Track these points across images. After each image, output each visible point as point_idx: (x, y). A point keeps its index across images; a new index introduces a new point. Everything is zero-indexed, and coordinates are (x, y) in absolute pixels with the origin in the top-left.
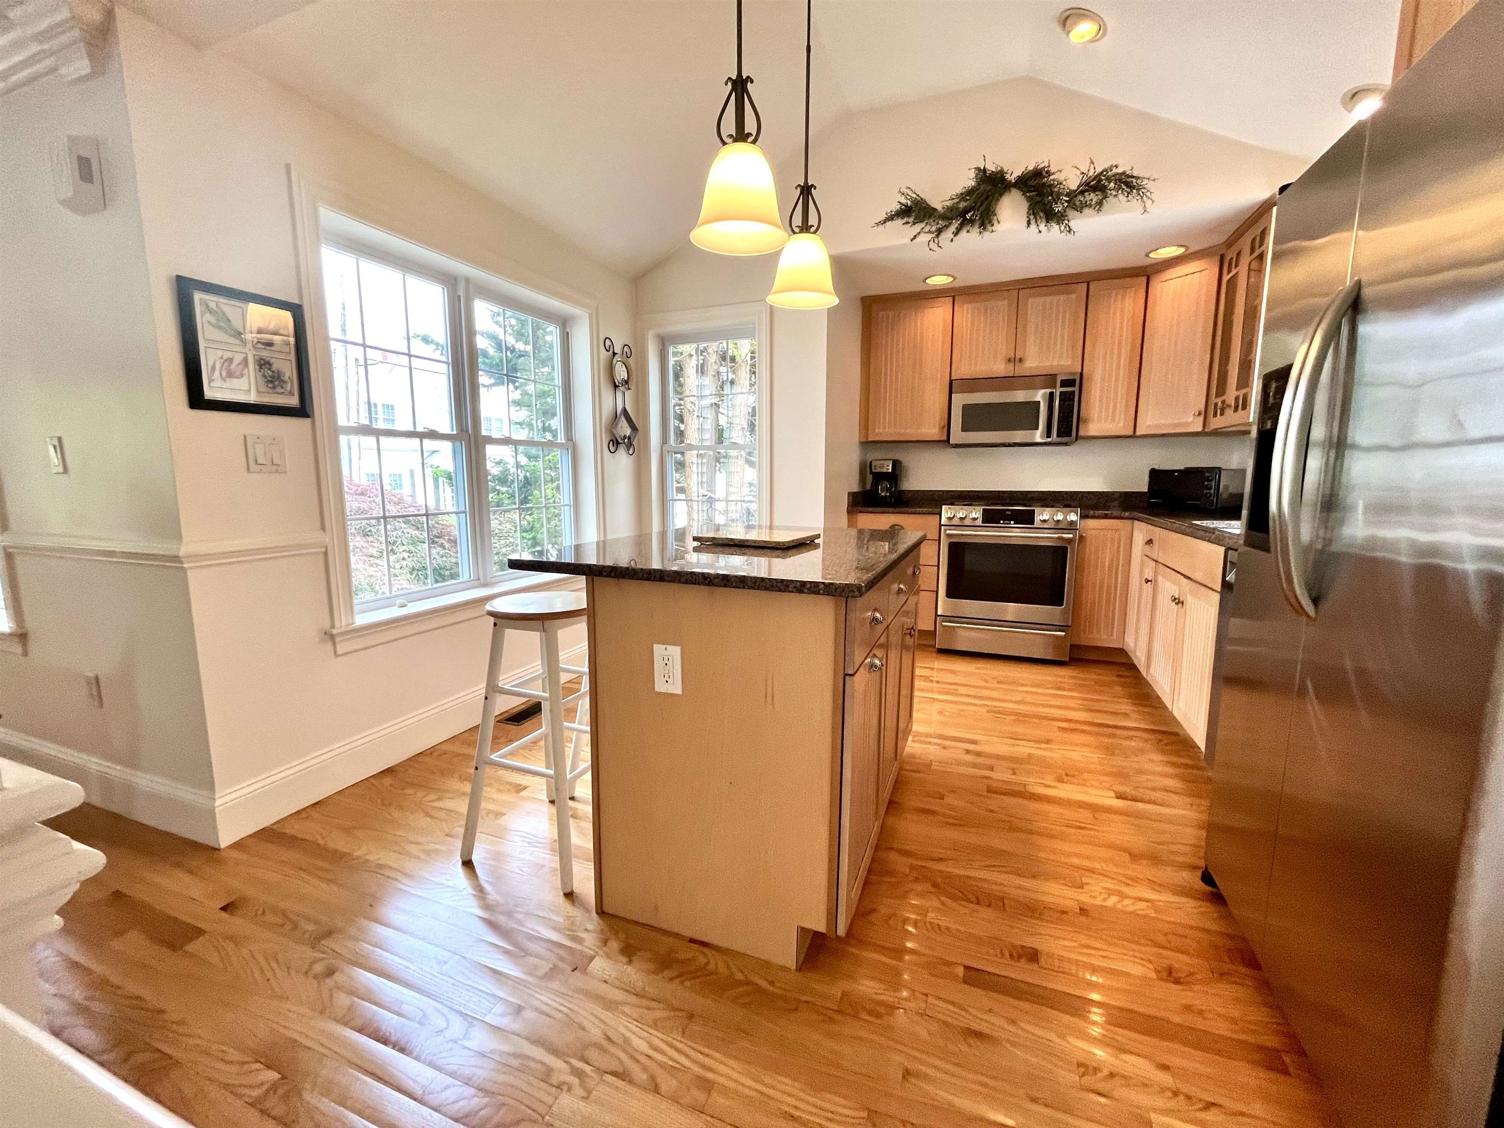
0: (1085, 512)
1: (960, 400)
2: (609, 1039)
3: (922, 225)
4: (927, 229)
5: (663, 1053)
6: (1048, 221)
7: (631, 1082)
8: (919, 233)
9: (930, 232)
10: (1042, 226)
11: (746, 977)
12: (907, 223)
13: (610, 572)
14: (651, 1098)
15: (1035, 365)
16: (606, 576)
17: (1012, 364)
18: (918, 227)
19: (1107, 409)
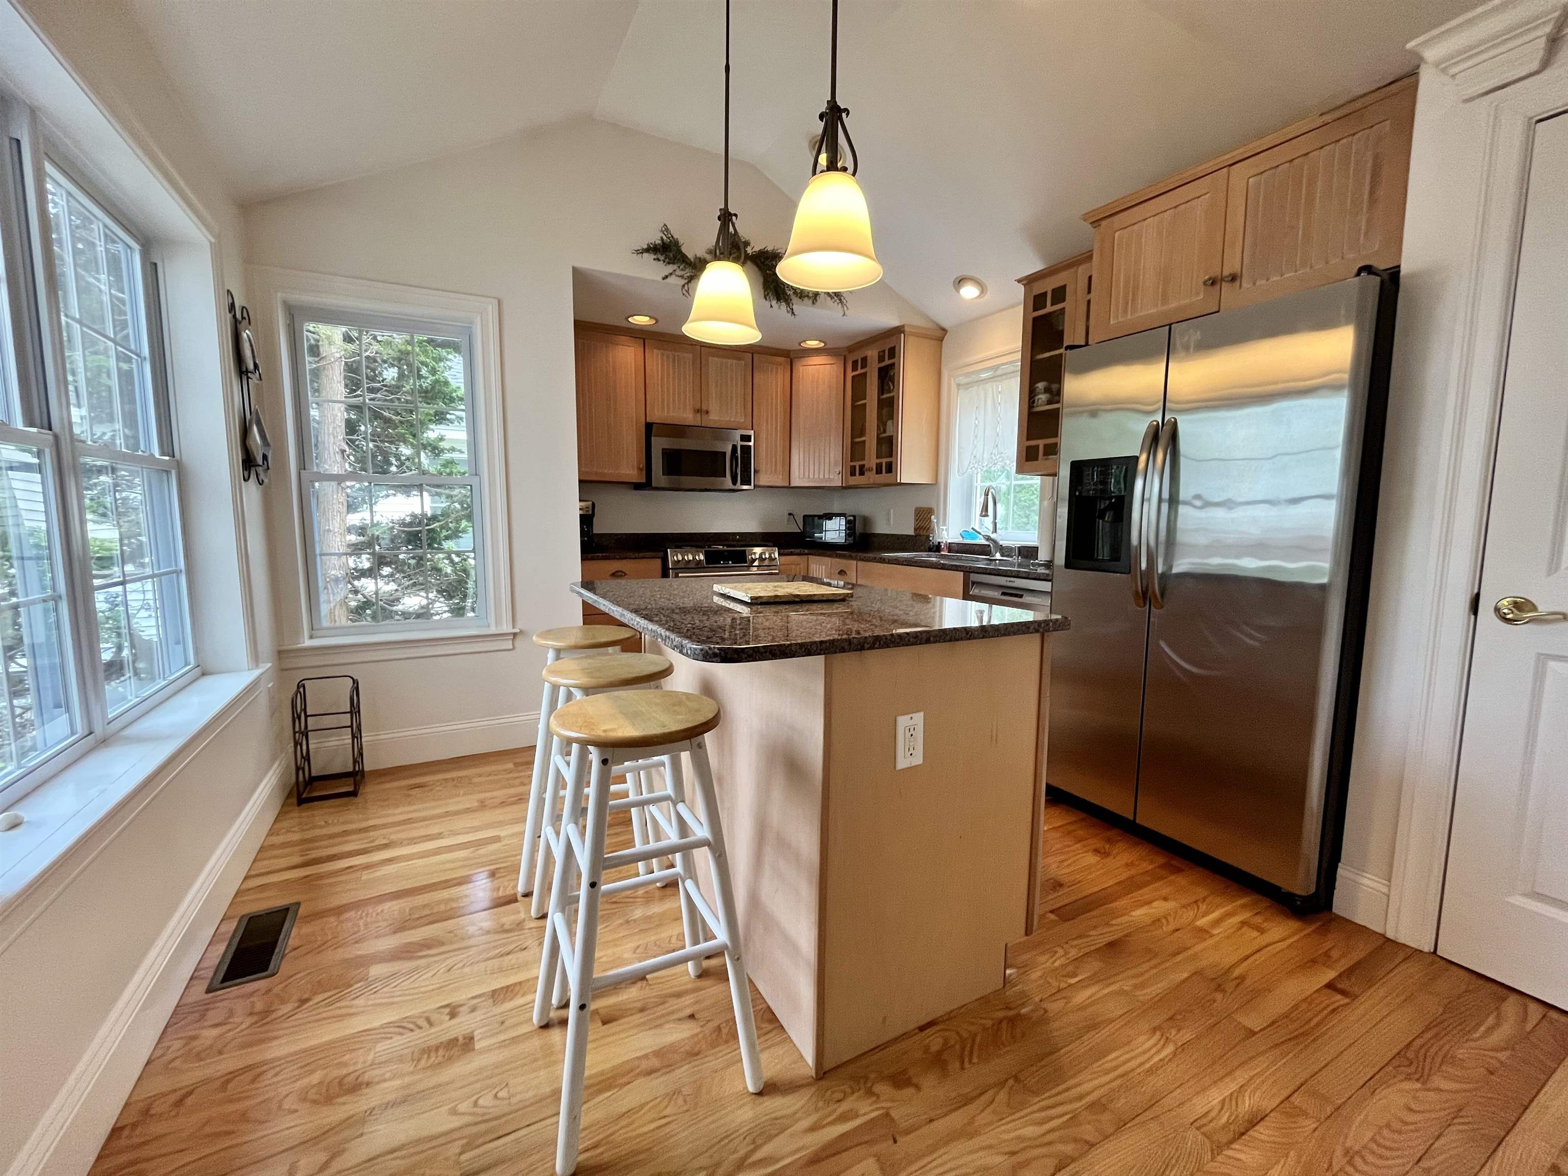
0: (782, 551)
1: (659, 444)
2: (1013, 1153)
3: (675, 267)
4: (679, 273)
5: (1052, 1119)
6: (778, 299)
7: (1073, 1160)
8: (671, 274)
9: (682, 277)
10: (774, 303)
11: (992, 1019)
12: (659, 260)
13: (874, 644)
14: (1097, 1152)
15: (717, 418)
16: (868, 649)
17: (699, 415)
18: (670, 268)
19: (771, 462)
